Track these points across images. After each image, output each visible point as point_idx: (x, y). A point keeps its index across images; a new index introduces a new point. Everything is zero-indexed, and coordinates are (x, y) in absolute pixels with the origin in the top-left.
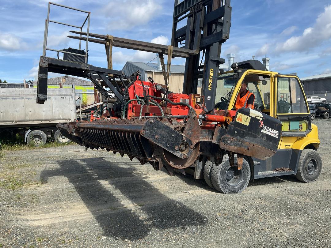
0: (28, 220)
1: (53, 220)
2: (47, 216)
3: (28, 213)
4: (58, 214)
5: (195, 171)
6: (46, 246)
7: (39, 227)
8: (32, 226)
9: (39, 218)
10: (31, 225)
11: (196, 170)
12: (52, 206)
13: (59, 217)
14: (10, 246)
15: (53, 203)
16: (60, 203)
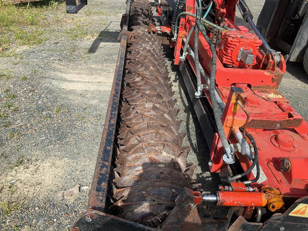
0: (65, 80)
1: (89, 85)
2: (87, 78)
3: (71, 71)
4: (100, 78)
5: (292, 49)
6: (60, 121)
7: (70, 92)
8: (63, 89)
9: (77, 80)
10: (63, 87)
11: (294, 48)
12: (100, 66)
13: (98, 83)
14: (25, 111)
15: (102, 63)
16: (109, 64)
